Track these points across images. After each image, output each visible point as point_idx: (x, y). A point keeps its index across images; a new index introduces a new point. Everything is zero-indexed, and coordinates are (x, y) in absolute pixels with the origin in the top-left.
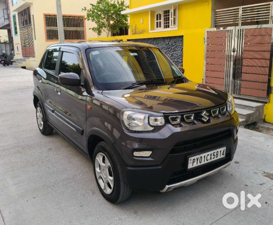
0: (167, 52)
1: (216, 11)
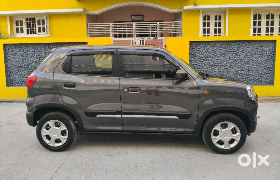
1: (89, 24)
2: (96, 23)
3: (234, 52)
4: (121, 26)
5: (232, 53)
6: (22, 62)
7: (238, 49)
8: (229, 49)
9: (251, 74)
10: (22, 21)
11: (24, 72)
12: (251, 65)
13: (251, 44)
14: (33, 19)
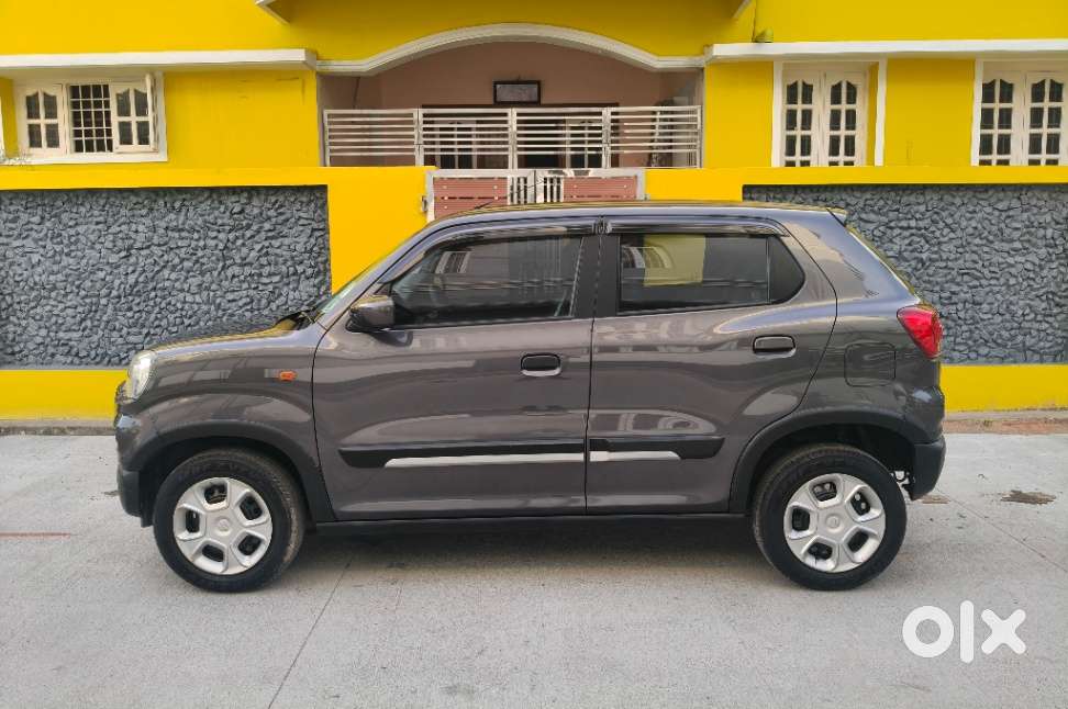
0: (233, 243)
1: (326, 112)
2: (354, 108)
3: (920, 229)
4: (452, 123)
5: (912, 235)
6: (55, 268)
7: (935, 217)
8: (899, 220)
9: (982, 320)
10: (54, 98)
11: (61, 306)
12: (984, 282)
13: (982, 199)
14: (100, 91)
